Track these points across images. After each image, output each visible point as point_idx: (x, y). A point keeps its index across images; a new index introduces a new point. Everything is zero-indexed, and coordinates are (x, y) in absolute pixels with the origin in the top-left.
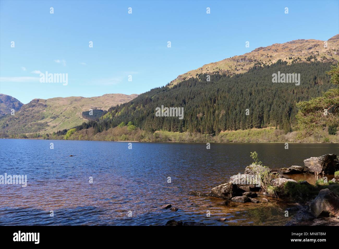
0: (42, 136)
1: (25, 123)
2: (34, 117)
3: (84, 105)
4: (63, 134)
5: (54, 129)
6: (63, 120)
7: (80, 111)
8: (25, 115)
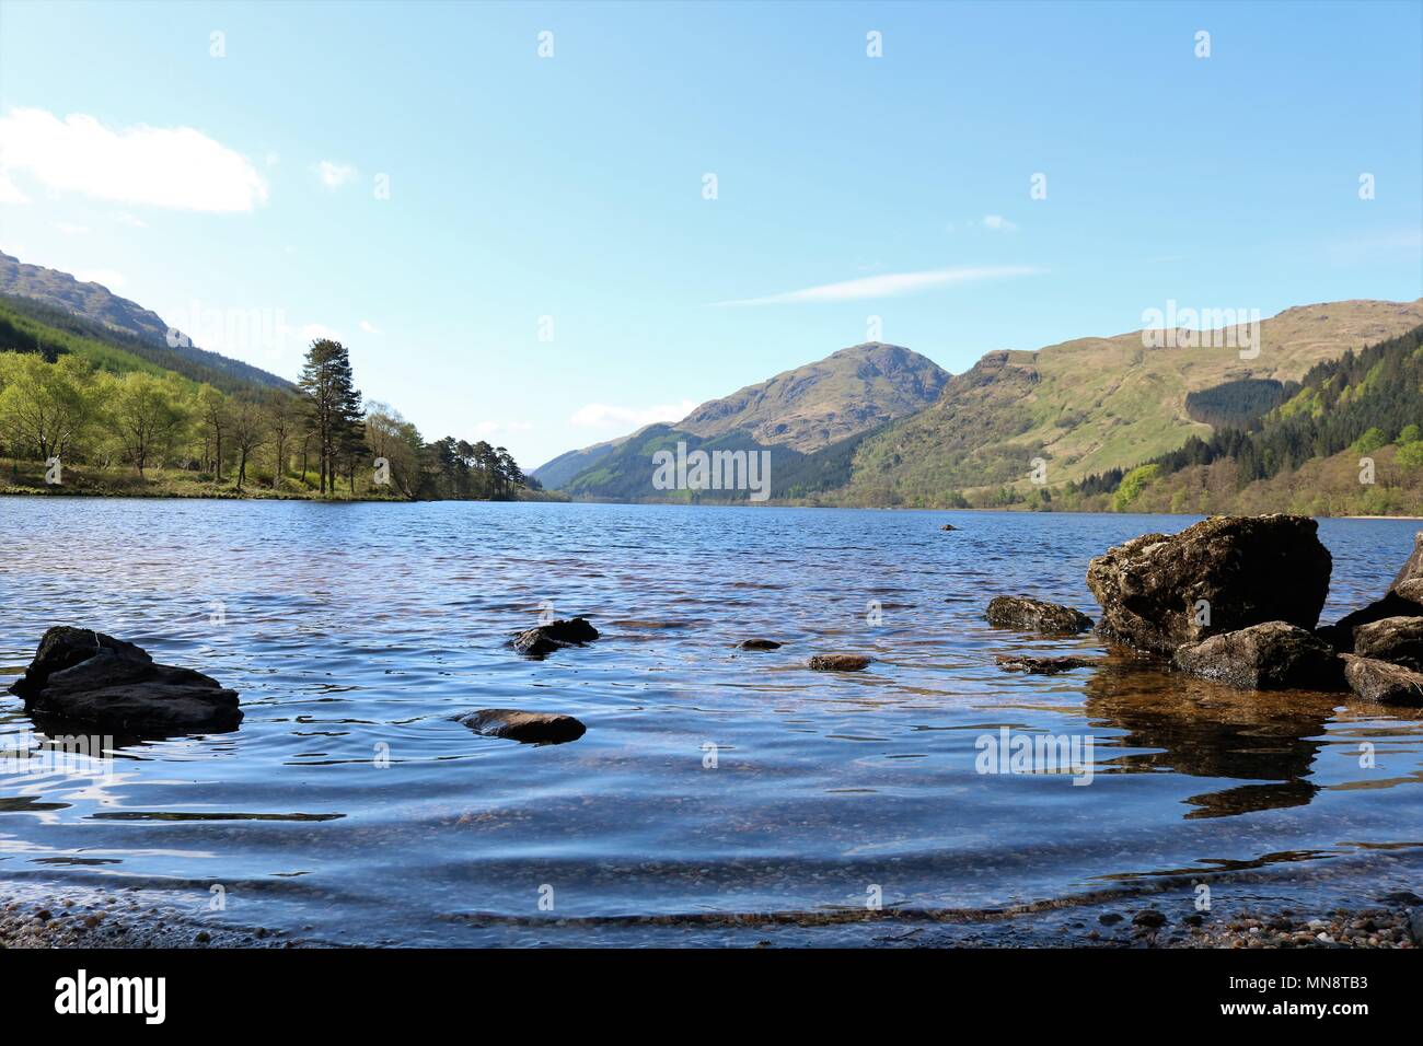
0: (1024, 500)
1: (961, 448)
2: (990, 426)
3: (1192, 364)
4: (1108, 490)
5: (1072, 469)
6: (1108, 433)
7: (1178, 389)
8: (960, 416)
